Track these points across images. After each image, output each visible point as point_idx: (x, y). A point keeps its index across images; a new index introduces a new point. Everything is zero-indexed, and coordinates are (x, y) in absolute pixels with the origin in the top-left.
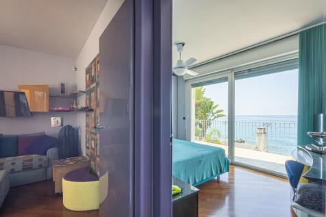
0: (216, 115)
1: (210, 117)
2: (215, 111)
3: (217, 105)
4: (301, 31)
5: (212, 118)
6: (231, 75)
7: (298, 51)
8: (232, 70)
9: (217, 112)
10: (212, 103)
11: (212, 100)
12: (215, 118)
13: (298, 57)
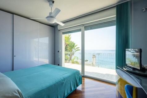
0: (76, 50)
1: (74, 50)
2: (76, 48)
3: (77, 45)
4: (117, 4)
5: (75, 51)
6: (83, 28)
7: (115, 16)
8: (83, 25)
9: (77, 48)
10: (74, 44)
11: (74, 43)
12: (76, 51)
13: (115, 19)
